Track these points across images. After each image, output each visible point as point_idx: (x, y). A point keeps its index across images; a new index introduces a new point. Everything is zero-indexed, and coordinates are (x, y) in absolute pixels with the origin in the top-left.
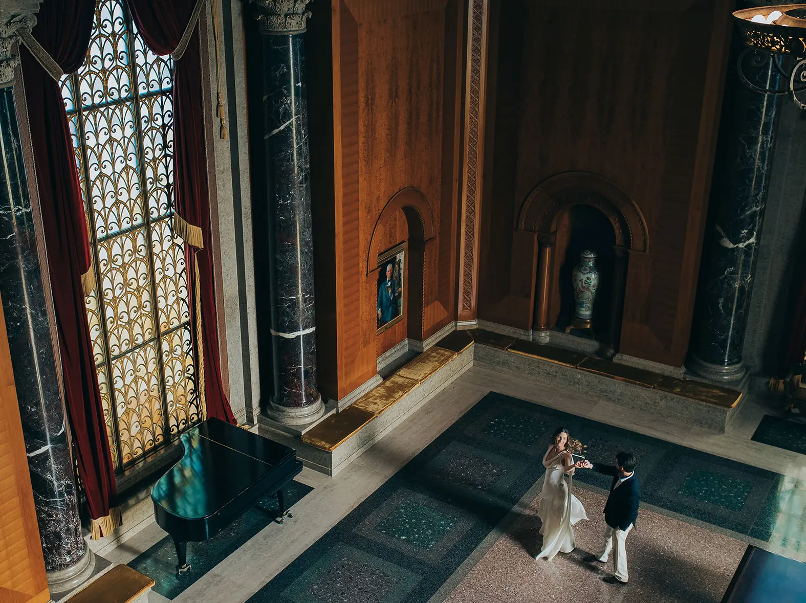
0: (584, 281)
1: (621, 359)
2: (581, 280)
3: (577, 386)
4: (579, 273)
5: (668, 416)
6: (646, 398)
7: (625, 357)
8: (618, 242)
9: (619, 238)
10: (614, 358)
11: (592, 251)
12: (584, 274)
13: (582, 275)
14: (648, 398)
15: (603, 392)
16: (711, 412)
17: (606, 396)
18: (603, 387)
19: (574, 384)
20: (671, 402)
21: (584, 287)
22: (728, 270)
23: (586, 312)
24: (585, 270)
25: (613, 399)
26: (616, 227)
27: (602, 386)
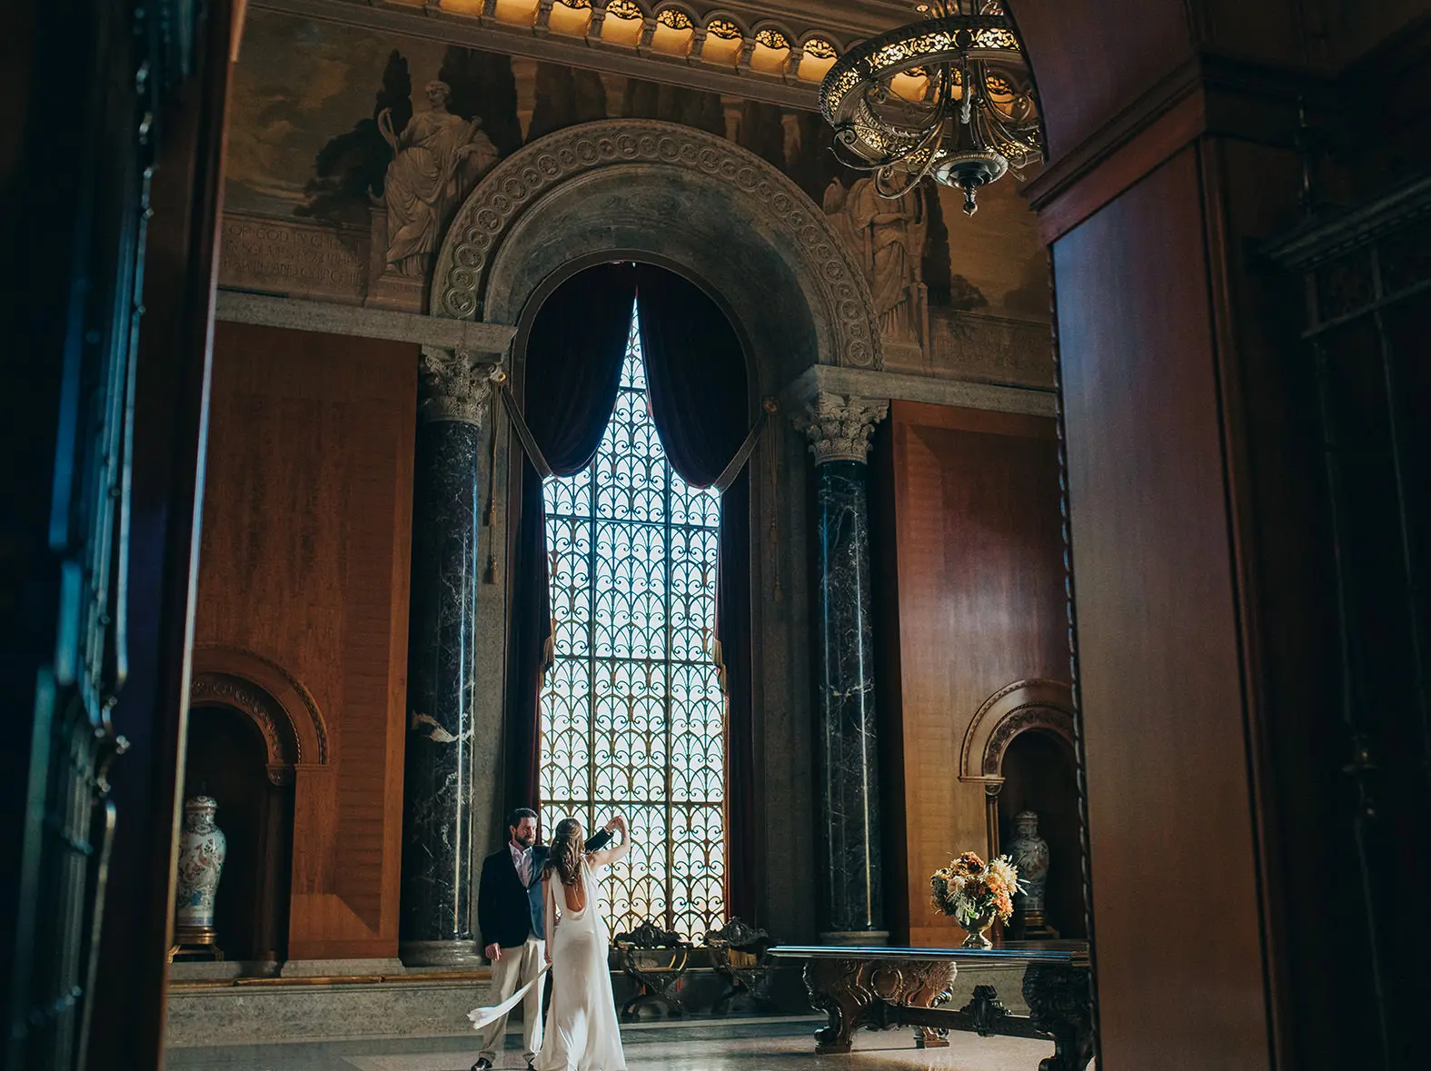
0: (204, 847)
1: (296, 969)
2: (199, 847)
3: (235, 1024)
4: (194, 835)
5: (411, 1028)
6: (371, 1005)
7: (301, 963)
8: (271, 758)
9: (273, 749)
10: (282, 970)
11: (210, 794)
12: (203, 835)
13: (201, 837)
14: (374, 1003)
15: (289, 1019)
16: (479, 996)
17: (297, 1025)
18: (291, 1008)
19: (231, 1022)
20: (413, 1001)
21: (205, 859)
22: (450, 776)
23: (203, 913)
24: (204, 829)
25: (310, 1027)
26: (267, 730)
27: (287, 1009)
